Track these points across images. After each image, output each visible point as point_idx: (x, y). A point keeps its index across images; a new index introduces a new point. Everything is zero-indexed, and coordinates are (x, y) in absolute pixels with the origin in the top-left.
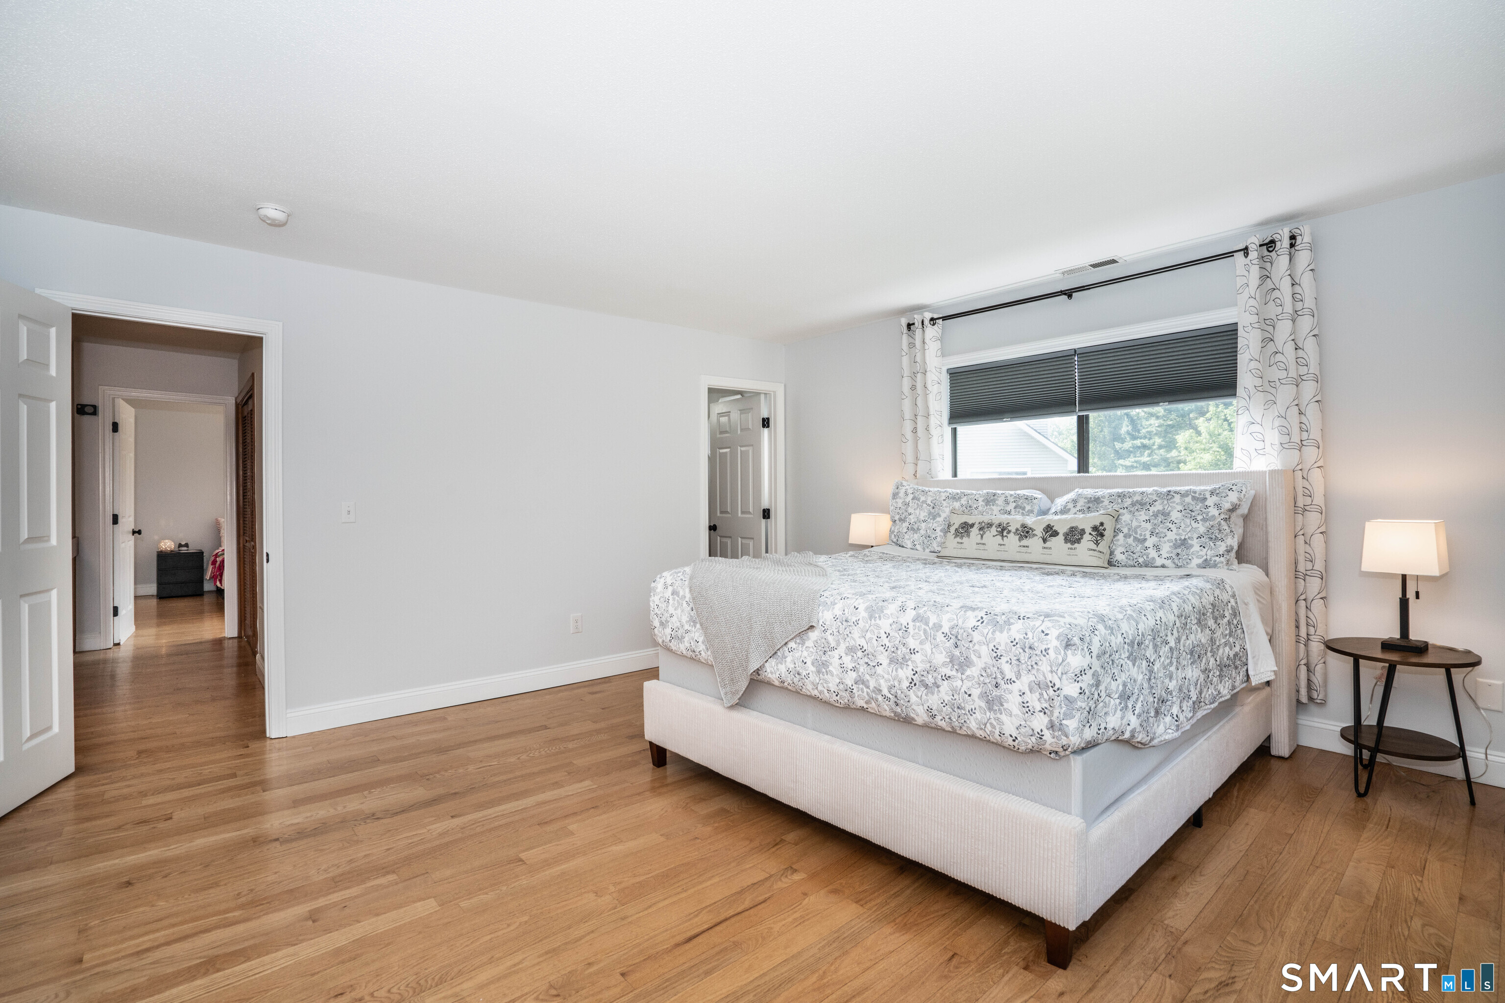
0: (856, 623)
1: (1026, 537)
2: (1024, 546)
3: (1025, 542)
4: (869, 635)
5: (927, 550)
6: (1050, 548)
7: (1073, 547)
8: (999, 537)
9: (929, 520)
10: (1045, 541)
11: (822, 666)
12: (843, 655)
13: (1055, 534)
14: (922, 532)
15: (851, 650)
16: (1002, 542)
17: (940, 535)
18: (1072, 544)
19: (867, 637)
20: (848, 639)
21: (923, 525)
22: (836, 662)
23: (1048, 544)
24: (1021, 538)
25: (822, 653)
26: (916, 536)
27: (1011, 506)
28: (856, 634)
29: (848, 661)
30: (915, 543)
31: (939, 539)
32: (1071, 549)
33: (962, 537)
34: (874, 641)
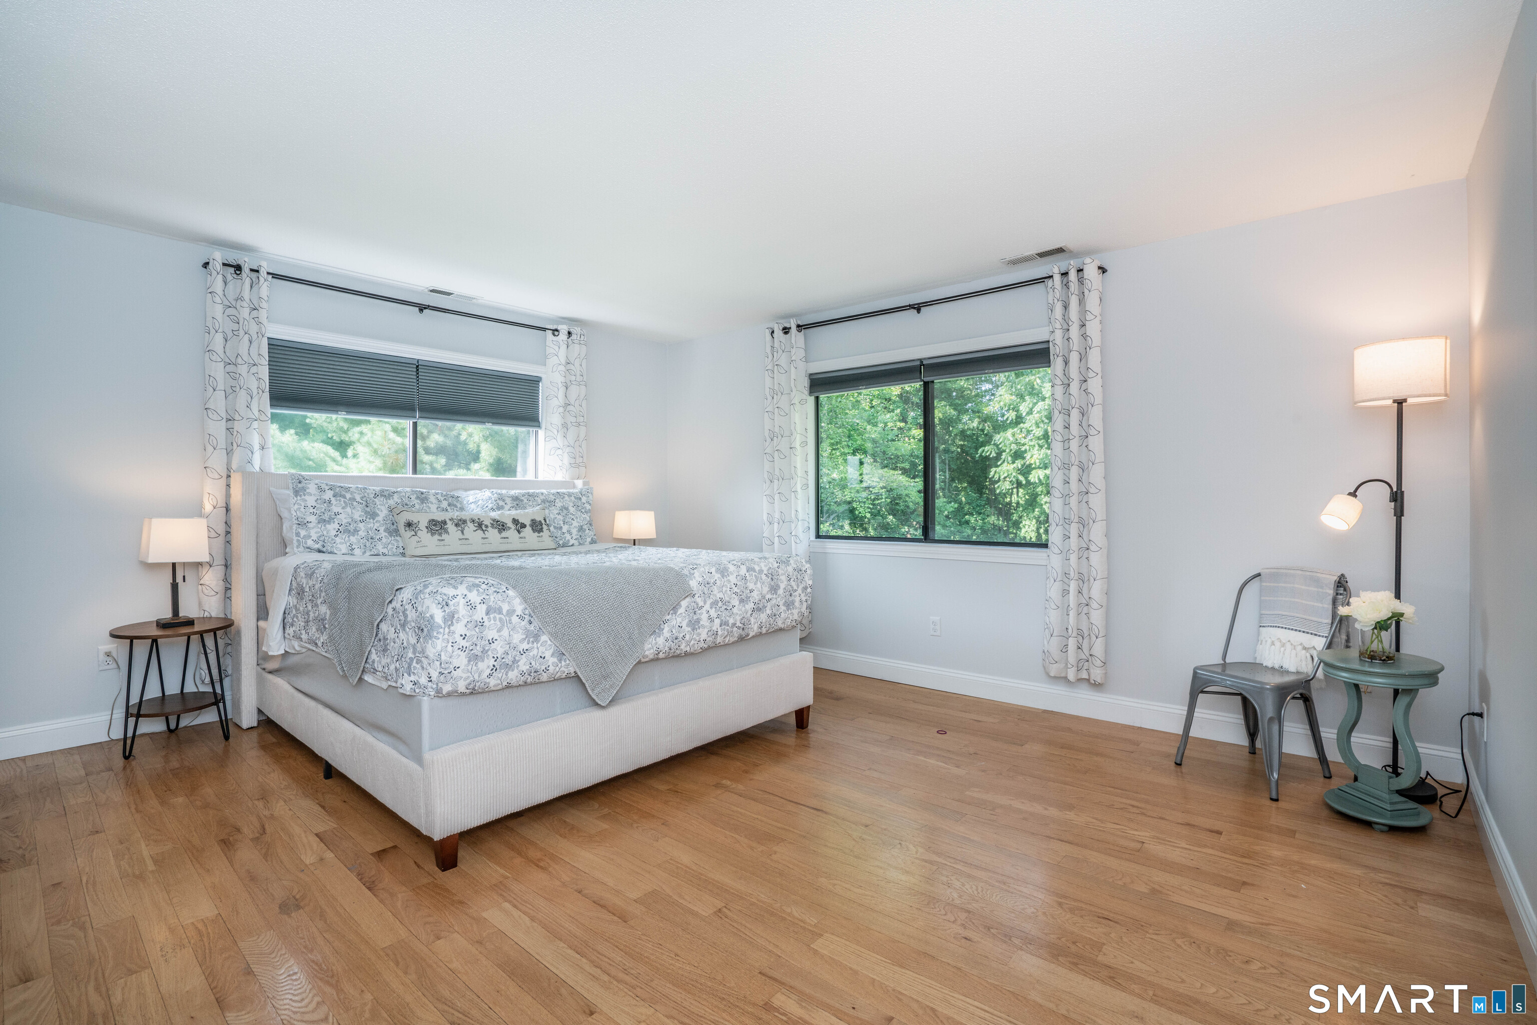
0: (715, 583)
1: (504, 530)
2: (505, 538)
3: (504, 534)
4: (724, 589)
5: (368, 553)
6: (525, 538)
7: (540, 535)
8: (480, 532)
9: (368, 520)
10: (519, 532)
11: (694, 624)
12: (709, 609)
13: (523, 526)
14: (362, 533)
15: (714, 604)
16: (484, 536)
17: (385, 536)
18: (539, 533)
19: (724, 591)
20: (711, 596)
21: (361, 525)
22: (704, 617)
23: (522, 535)
24: (500, 532)
25: (693, 614)
26: (353, 539)
27: (445, 504)
28: (716, 591)
29: (713, 613)
30: (353, 547)
31: (384, 540)
32: (539, 537)
33: (440, 534)
34: (729, 592)
